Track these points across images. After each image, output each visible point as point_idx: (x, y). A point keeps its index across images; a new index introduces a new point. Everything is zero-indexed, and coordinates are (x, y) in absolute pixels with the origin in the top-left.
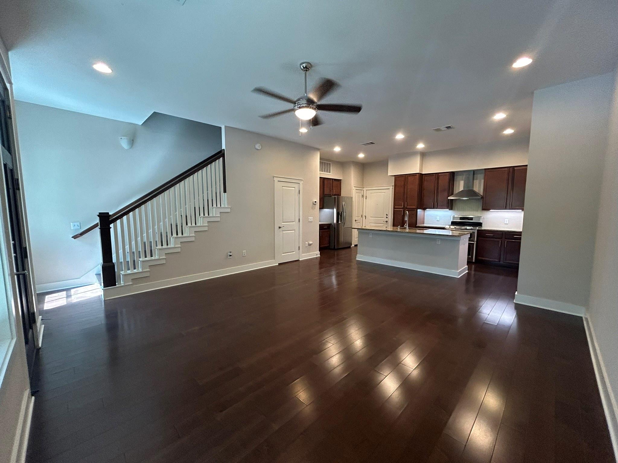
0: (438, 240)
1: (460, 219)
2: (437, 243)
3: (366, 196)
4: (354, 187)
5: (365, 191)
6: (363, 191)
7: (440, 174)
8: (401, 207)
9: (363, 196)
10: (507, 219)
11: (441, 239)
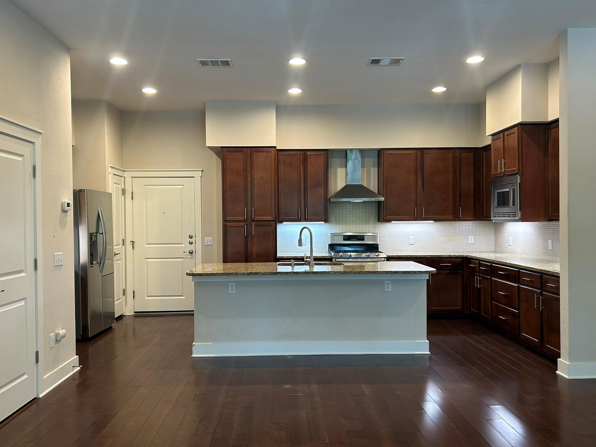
0: (388, 284)
1: (344, 240)
2: (386, 290)
3: (132, 193)
4: (111, 167)
5: (128, 180)
6: (123, 178)
7: (308, 153)
8: (241, 218)
9: (124, 192)
10: (412, 236)
11: (393, 281)
